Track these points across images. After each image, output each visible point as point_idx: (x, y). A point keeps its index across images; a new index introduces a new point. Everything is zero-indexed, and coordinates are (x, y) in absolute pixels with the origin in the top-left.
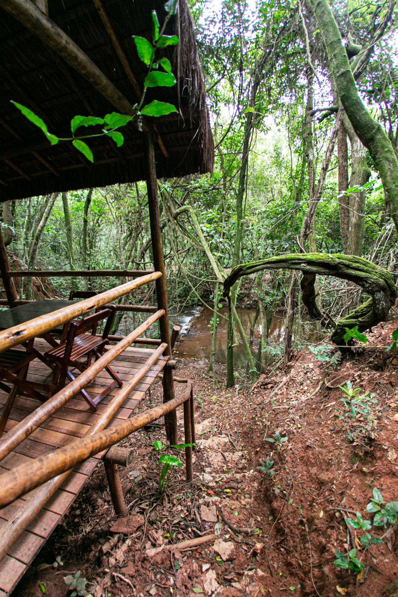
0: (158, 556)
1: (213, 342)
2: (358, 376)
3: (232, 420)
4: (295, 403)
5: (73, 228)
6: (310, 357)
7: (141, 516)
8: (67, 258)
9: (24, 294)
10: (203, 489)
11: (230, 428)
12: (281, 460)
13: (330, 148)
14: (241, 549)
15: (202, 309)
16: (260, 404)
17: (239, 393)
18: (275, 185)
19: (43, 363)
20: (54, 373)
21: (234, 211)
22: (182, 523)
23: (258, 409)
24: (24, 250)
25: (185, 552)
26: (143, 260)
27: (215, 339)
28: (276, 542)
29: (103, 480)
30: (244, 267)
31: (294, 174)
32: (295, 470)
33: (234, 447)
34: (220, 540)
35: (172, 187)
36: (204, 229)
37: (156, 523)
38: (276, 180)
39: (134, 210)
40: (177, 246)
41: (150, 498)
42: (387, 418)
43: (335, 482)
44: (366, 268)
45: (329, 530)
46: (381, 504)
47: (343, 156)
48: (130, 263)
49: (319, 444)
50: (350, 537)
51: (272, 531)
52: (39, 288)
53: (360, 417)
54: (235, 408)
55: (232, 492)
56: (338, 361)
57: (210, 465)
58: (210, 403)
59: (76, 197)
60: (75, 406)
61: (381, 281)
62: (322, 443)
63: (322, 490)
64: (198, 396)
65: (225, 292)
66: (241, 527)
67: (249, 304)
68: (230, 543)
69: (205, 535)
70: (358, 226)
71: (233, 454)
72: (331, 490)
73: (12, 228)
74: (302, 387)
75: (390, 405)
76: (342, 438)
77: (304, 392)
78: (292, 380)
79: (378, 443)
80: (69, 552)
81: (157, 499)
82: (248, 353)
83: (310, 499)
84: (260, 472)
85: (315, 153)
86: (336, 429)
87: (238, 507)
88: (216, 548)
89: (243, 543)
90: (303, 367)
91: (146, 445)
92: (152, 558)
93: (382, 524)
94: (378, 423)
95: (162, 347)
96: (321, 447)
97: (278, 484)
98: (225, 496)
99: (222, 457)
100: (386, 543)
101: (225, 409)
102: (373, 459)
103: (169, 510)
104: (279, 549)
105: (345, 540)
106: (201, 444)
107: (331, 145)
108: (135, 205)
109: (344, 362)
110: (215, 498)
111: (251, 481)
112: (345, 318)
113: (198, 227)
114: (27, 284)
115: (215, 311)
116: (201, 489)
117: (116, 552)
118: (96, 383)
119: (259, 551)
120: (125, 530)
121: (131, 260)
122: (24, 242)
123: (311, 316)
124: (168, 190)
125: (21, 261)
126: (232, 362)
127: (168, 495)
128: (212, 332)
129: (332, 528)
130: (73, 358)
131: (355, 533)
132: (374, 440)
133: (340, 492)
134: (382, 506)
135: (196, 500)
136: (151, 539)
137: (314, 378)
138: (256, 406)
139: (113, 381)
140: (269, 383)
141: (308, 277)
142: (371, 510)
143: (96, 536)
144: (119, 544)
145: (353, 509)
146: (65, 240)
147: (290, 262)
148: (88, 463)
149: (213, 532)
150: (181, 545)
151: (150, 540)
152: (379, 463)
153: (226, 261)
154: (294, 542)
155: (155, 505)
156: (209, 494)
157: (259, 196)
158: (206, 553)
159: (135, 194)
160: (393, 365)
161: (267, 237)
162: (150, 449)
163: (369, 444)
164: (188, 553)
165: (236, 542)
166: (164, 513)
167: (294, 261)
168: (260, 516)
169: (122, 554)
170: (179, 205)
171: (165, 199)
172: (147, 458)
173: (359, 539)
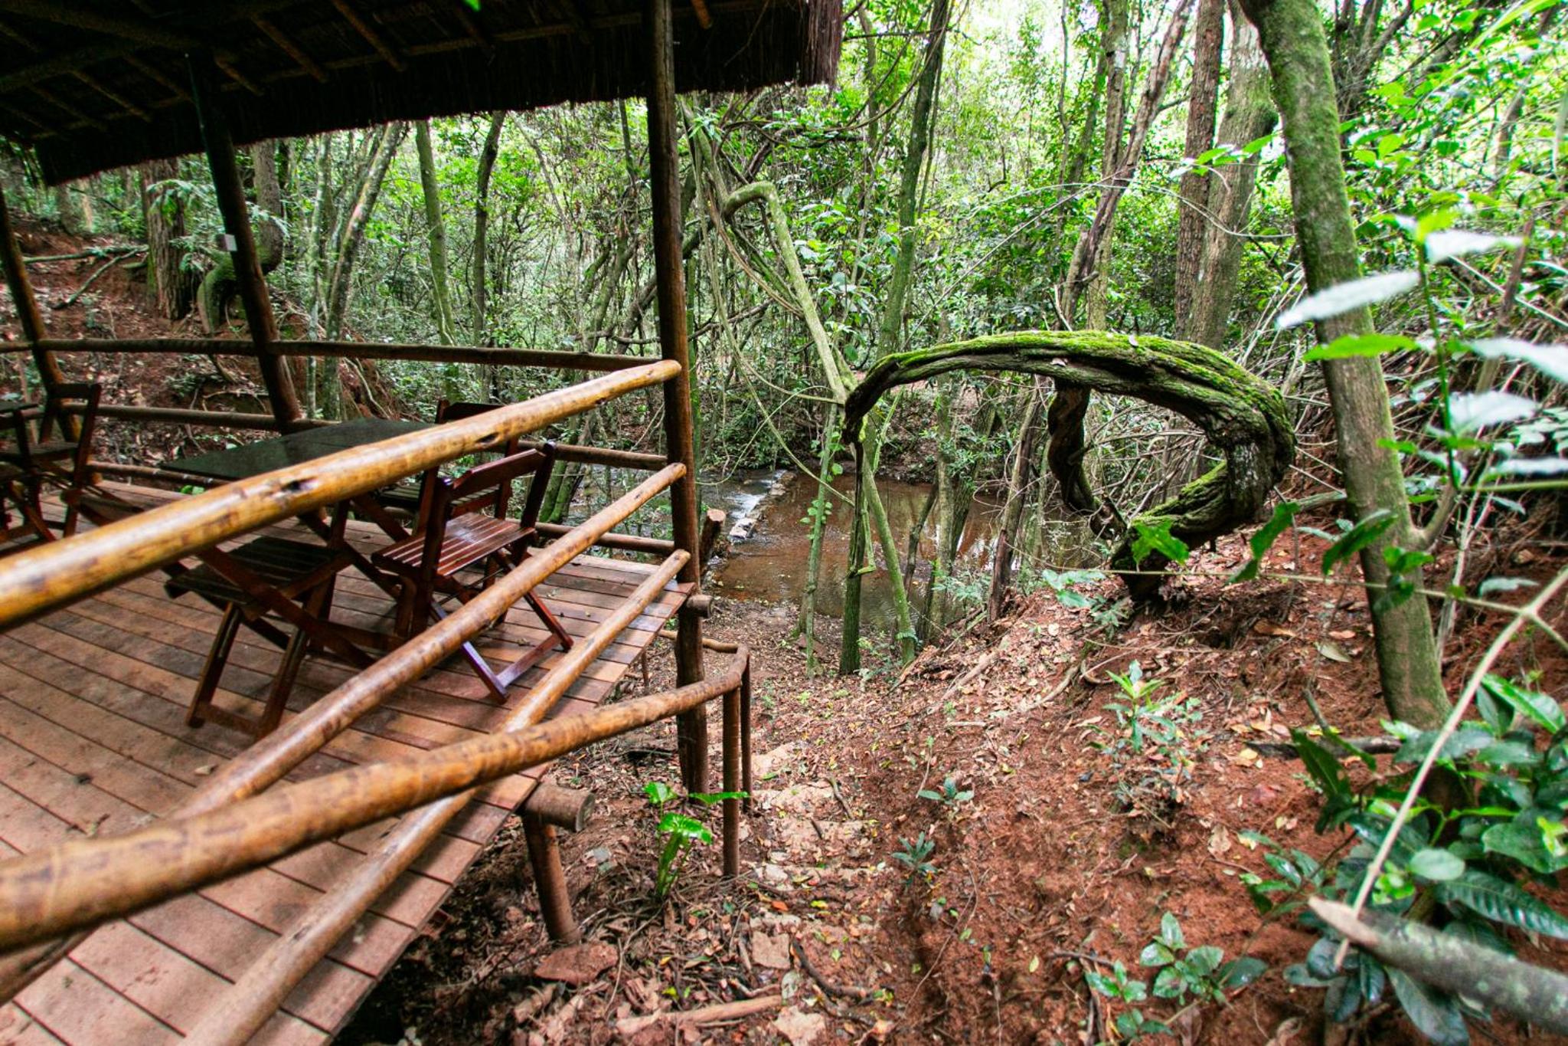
0: (644, 1034)
1: (811, 562)
2: (1166, 657)
3: (845, 751)
4: (1002, 715)
5: (447, 232)
6: (1054, 607)
7: (612, 947)
8: (433, 316)
9: (318, 407)
10: (762, 897)
11: (839, 767)
12: (953, 842)
13: (1174, 33)
14: (839, 1031)
15: (791, 476)
16: (917, 715)
17: (867, 689)
18: (1013, 140)
19: (373, 584)
20: (398, 609)
21: (891, 205)
22: (707, 968)
23: (910, 727)
24: (315, 284)
25: (708, 1028)
26: (636, 335)
27: (819, 555)
28: (923, 1020)
29: (522, 865)
30: (900, 360)
31: (1068, 107)
32: (984, 865)
33: (845, 809)
34: (794, 1008)
35: (722, 124)
36: (807, 254)
37: (644, 965)
38: (1019, 124)
39: (617, 189)
40: (732, 300)
41: (634, 910)
42: (1220, 757)
43: (1074, 895)
44: (1221, 379)
45: (1048, 1000)
46: (1179, 950)
47: (1207, 63)
48: (602, 341)
49: (1049, 810)
50: (1096, 1017)
51: (916, 996)
52: (358, 393)
53: (1154, 753)
54: (853, 722)
55: (831, 909)
56: (1122, 620)
57: (782, 847)
58: (794, 707)
59: (457, 143)
60: (454, 688)
61: (1257, 416)
62: (1056, 809)
63: (1042, 913)
64: (765, 690)
65: (849, 427)
66: (844, 983)
67: (912, 472)
68: (815, 1017)
69: (758, 995)
70: (1224, 268)
71: (841, 825)
72: (1062, 914)
73: (281, 223)
74: (1023, 679)
75: (1234, 728)
76: (1105, 799)
77: (1029, 692)
78: (1003, 662)
79: (1190, 813)
80: (436, 1019)
81: (650, 912)
82: (897, 593)
83: (1012, 930)
84: (901, 867)
85: (1133, 51)
86: (1093, 779)
87: (841, 940)
88: (781, 1024)
89: (846, 1018)
90: (1032, 630)
91: (630, 795)
92: (630, 1038)
93: (1175, 994)
94: (1197, 768)
95: (677, 558)
96: (1053, 818)
97: (940, 895)
98: (812, 916)
99: (813, 831)
100: (1180, 1038)
101: (829, 722)
102: (1171, 849)
103: (678, 937)
104: (928, 1036)
105: (1083, 1023)
106: (765, 799)
107: (1177, 24)
108: (619, 174)
109: (1136, 624)
110: (789, 919)
111: (877, 887)
112: (1152, 511)
113: (789, 246)
114: (326, 379)
115: (822, 480)
116: (756, 896)
117: (547, 1022)
118: (507, 637)
119: (882, 1039)
120: (570, 974)
121: (603, 332)
122: (315, 264)
123: (1066, 504)
124: (711, 132)
125: (308, 317)
126: (857, 614)
127: (676, 905)
128: (812, 537)
129: (1057, 995)
130: (445, 570)
131: (1109, 1010)
132: (1181, 805)
133: (1085, 918)
134: (1179, 954)
135: (743, 920)
136: (632, 998)
137: (1056, 660)
138: (906, 719)
139: (549, 634)
140: (944, 668)
141: (1068, 396)
142: (1152, 960)
143: (503, 987)
144: (556, 1006)
145: (1110, 957)
146: (427, 268)
147: (1023, 352)
148: (483, 818)
149: (778, 992)
150: (700, 1014)
151: (627, 999)
152: (1184, 860)
153: (862, 351)
154: (965, 1023)
155: (644, 924)
156: (775, 910)
157: (966, 167)
158: (758, 1036)
159: (620, 142)
160: (1256, 634)
161: (978, 288)
162: (641, 804)
163: (1167, 814)
164: (715, 1033)
165: (830, 1015)
166: (664, 944)
167: (1034, 351)
168: (891, 962)
169: (560, 1026)
170: (740, 180)
171: (703, 158)
172: (631, 822)
173: (1115, 1021)
